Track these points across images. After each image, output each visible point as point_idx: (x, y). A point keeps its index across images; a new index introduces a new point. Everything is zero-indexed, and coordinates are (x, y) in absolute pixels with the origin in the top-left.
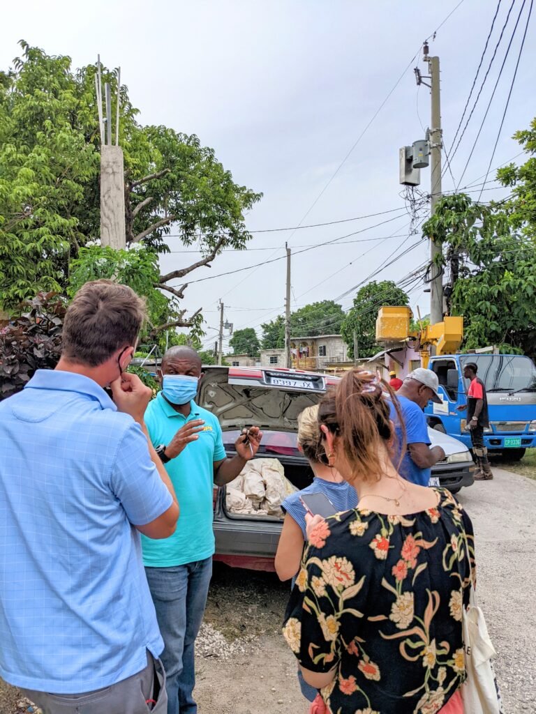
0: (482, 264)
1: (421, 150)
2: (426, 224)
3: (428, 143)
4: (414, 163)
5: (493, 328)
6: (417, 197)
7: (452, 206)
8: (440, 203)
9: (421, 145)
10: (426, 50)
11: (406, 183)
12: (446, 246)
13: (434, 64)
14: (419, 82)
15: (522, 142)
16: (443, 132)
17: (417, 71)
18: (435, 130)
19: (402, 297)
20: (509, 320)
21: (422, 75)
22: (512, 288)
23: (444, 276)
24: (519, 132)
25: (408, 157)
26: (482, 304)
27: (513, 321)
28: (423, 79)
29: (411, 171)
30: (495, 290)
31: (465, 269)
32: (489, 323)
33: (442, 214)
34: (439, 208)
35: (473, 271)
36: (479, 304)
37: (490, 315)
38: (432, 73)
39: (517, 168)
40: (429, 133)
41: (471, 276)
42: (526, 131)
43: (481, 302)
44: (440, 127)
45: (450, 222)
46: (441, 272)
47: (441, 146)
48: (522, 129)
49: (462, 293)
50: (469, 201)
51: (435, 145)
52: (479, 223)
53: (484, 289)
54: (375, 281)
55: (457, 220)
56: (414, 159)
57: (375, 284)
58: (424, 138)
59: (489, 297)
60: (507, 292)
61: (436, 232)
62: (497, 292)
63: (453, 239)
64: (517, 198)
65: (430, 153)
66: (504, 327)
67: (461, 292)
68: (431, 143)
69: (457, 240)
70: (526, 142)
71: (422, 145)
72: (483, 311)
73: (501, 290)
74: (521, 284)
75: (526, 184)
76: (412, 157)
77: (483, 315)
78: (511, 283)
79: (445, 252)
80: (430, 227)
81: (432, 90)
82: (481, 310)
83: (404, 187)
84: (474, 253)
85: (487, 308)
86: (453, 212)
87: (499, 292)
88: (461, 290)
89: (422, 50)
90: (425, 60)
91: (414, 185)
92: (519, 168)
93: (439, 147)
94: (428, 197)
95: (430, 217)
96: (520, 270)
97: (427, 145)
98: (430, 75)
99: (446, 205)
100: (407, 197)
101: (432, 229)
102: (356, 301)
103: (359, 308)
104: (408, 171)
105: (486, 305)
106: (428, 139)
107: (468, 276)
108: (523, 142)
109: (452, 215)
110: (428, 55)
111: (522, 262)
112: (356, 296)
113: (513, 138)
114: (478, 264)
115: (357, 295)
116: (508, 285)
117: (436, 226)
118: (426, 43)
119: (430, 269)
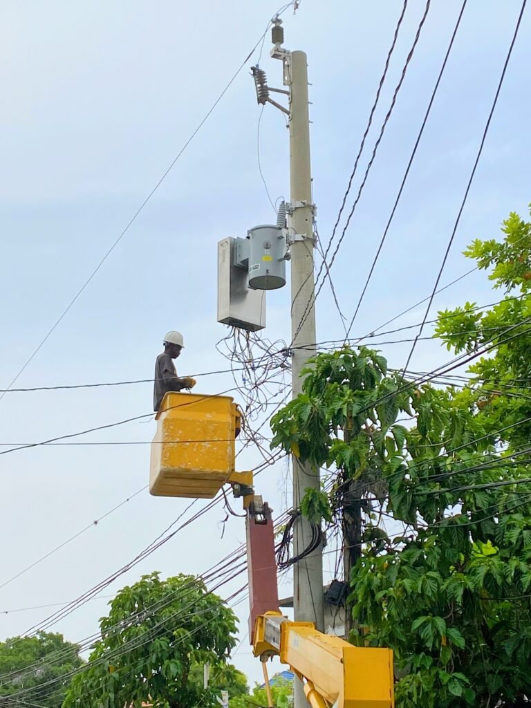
0: (420, 520)
1: (267, 247)
2: (282, 415)
3: (284, 232)
4: (252, 274)
5: (457, 691)
6: (257, 353)
7: (344, 375)
8: (314, 367)
9: (268, 237)
10: (278, 35)
11: (233, 322)
12: (329, 474)
13: (296, 65)
14: (263, 97)
15: (484, 264)
16: (317, 211)
17: (258, 74)
18: (299, 204)
19: (221, 616)
20: (491, 672)
21: (269, 84)
22: (499, 581)
23: (326, 550)
24: (477, 243)
25: (238, 262)
26: (424, 625)
27: (501, 673)
28: (272, 95)
29: (244, 293)
30: (456, 585)
31: (376, 535)
32: (445, 677)
33: (319, 391)
34: (310, 377)
35: (397, 541)
36: (417, 623)
37: (447, 656)
38: (291, 84)
39: (481, 314)
40: (284, 210)
41: (391, 552)
42: (493, 243)
43: (422, 620)
44: (310, 198)
45: (340, 410)
46: (319, 541)
47: (313, 241)
48: (485, 239)
49: (373, 595)
50: (381, 365)
51: (299, 237)
52: (407, 421)
53: (430, 583)
54: (156, 574)
55: (356, 408)
56: (251, 266)
57: (156, 581)
58: (274, 221)
59: (442, 606)
60: (485, 594)
61: (307, 435)
62: (460, 592)
63: (348, 454)
64: (479, 385)
65: (287, 257)
66: (480, 689)
67: (370, 593)
68: (291, 232)
69: (356, 456)
70: (493, 266)
71: (271, 237)
72: (429, 645)
73: (471, 585)
74: (518, 573)
75: (498, 356)
76: (246, 262)
77: (427, 653)
78: (495, 571)
79: (327, 488)
80: (289, 424)
81: (291, 119)
82: (422, 641)
83: (227, 330)
84: (400, 490)
85: (437, 635)
86: (345, 387)
87: (467, 592)
88: (369, 585)
89: (270, 33)
90: (275, 56)
91: (250, 328)
92: (484, 316)
93: (309, 244)
94: (286, 352)
95: (290, 399)
96: (514, 535)
97: (281, 237)
98: (287, 88)
99: (327, 371)
100: (234, 353)
101: (295, 428)
102: (106, 624)
103: (113, 642)
104: (237, 293)
105: (434, 626)
106: (283, 224)
107: (384, 553)
108: (487, 266)
109: (343, 395)
110: (282, 46)
111: (516, 516)
112: (106, 611)
113: (467, 254)
114: (411, 520)
115: (110, 608)
116: (489, 576)
117: (305, 418)
118: (277, 21)
119: (291, 532)
